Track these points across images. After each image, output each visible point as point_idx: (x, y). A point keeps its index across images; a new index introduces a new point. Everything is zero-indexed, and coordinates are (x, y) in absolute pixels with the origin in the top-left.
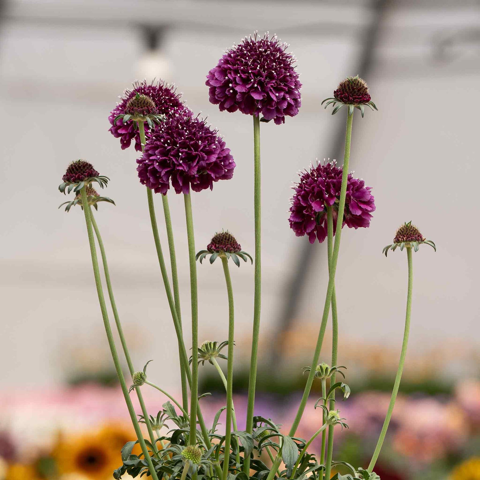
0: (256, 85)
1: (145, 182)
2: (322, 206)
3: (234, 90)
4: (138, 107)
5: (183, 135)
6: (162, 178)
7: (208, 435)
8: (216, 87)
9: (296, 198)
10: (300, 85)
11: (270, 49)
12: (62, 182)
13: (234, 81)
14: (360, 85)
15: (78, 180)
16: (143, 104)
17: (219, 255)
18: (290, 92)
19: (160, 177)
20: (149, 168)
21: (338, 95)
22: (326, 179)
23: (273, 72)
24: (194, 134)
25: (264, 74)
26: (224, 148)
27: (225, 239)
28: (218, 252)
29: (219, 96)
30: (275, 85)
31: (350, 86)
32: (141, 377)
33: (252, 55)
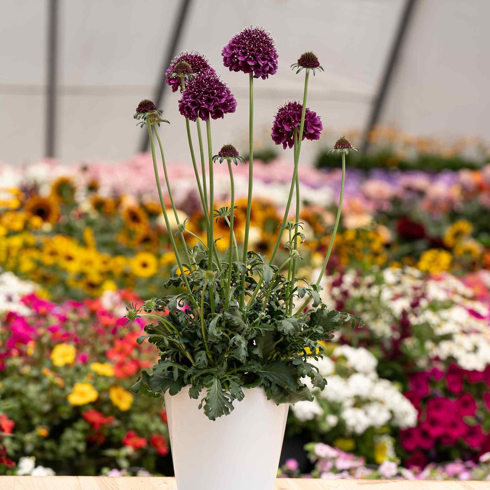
0: (250, 57)
1: (183, 114)
2: (291, 127)
3: (237, 59)
4: (181, 68)
5: (206, 87)
6: (192, 112)
7: (220, 263)
8: (227, 57)
9: (275, 122)
10: (278, 56)
11: (259, 35)
12: (135, 112)
13: (237, 54)
14: (313, 57)
15: (144, 111)
16: (184, 67)
17: (225, 158)
18: (271, 60)
19: (191, 111)
20: (185, 106)
21: (300, 62)
22: (293, 111)
23: (261, 48)
24: (212, 86)
25: (256, 49)
26: (230, 94)
27: (229, 149)
28: (224, 156)
29: (229, 62)
30: (262, 56)
31: (307, 57)
32: (182, 227)
33: (248, 38)
